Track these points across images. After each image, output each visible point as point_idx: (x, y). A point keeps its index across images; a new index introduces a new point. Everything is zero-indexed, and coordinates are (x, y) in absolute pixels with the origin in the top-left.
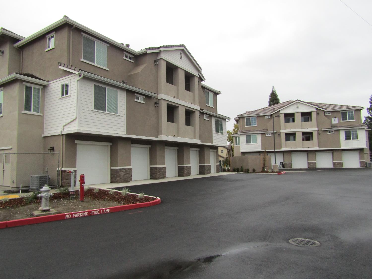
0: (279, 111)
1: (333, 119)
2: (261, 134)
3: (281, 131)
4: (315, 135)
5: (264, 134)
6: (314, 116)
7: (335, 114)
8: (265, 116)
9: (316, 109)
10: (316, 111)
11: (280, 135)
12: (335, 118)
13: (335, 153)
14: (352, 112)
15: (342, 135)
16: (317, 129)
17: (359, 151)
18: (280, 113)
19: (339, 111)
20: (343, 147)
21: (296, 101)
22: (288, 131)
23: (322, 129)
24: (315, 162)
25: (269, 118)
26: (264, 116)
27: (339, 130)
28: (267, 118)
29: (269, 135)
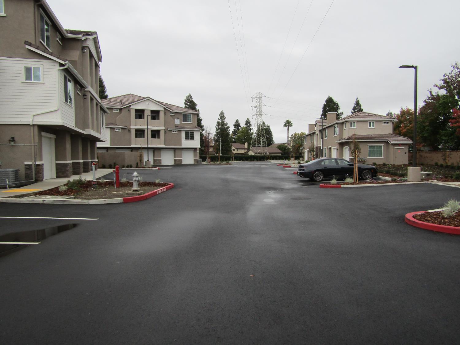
0: (130, 106)
1: (176, 120)
2: (111, 128)
3: (132, 127)
4: (162, 134)
5: (114, 128)
6: (162, 115)
7: (178, 115)
8: (114, 109)
9: (164, 108)
10: (164, 110)
11: (129, 131)
12: (178, 119)
13: (177, 151)
14: (190, 115)
15: (183, 135)
16: (164, 128)
17: (194, 150)
18: (131, 108)
19: (181, 113)
20: (183, 146)
21: (147, 97)
22: (138, 127)
23: (168, 128)
24: (160, 159)
25: (118, 111)
26: (112, 109)
27: (181, 130)
28: (116, 111)
29: (119, 130)
